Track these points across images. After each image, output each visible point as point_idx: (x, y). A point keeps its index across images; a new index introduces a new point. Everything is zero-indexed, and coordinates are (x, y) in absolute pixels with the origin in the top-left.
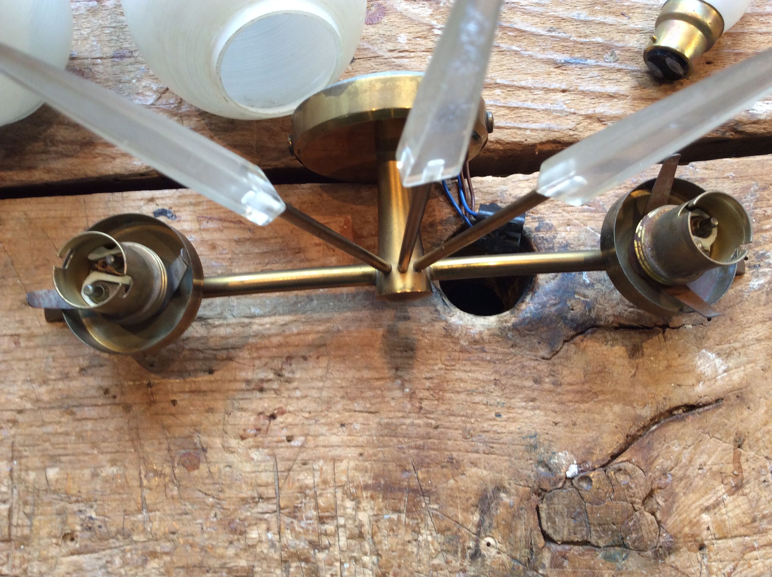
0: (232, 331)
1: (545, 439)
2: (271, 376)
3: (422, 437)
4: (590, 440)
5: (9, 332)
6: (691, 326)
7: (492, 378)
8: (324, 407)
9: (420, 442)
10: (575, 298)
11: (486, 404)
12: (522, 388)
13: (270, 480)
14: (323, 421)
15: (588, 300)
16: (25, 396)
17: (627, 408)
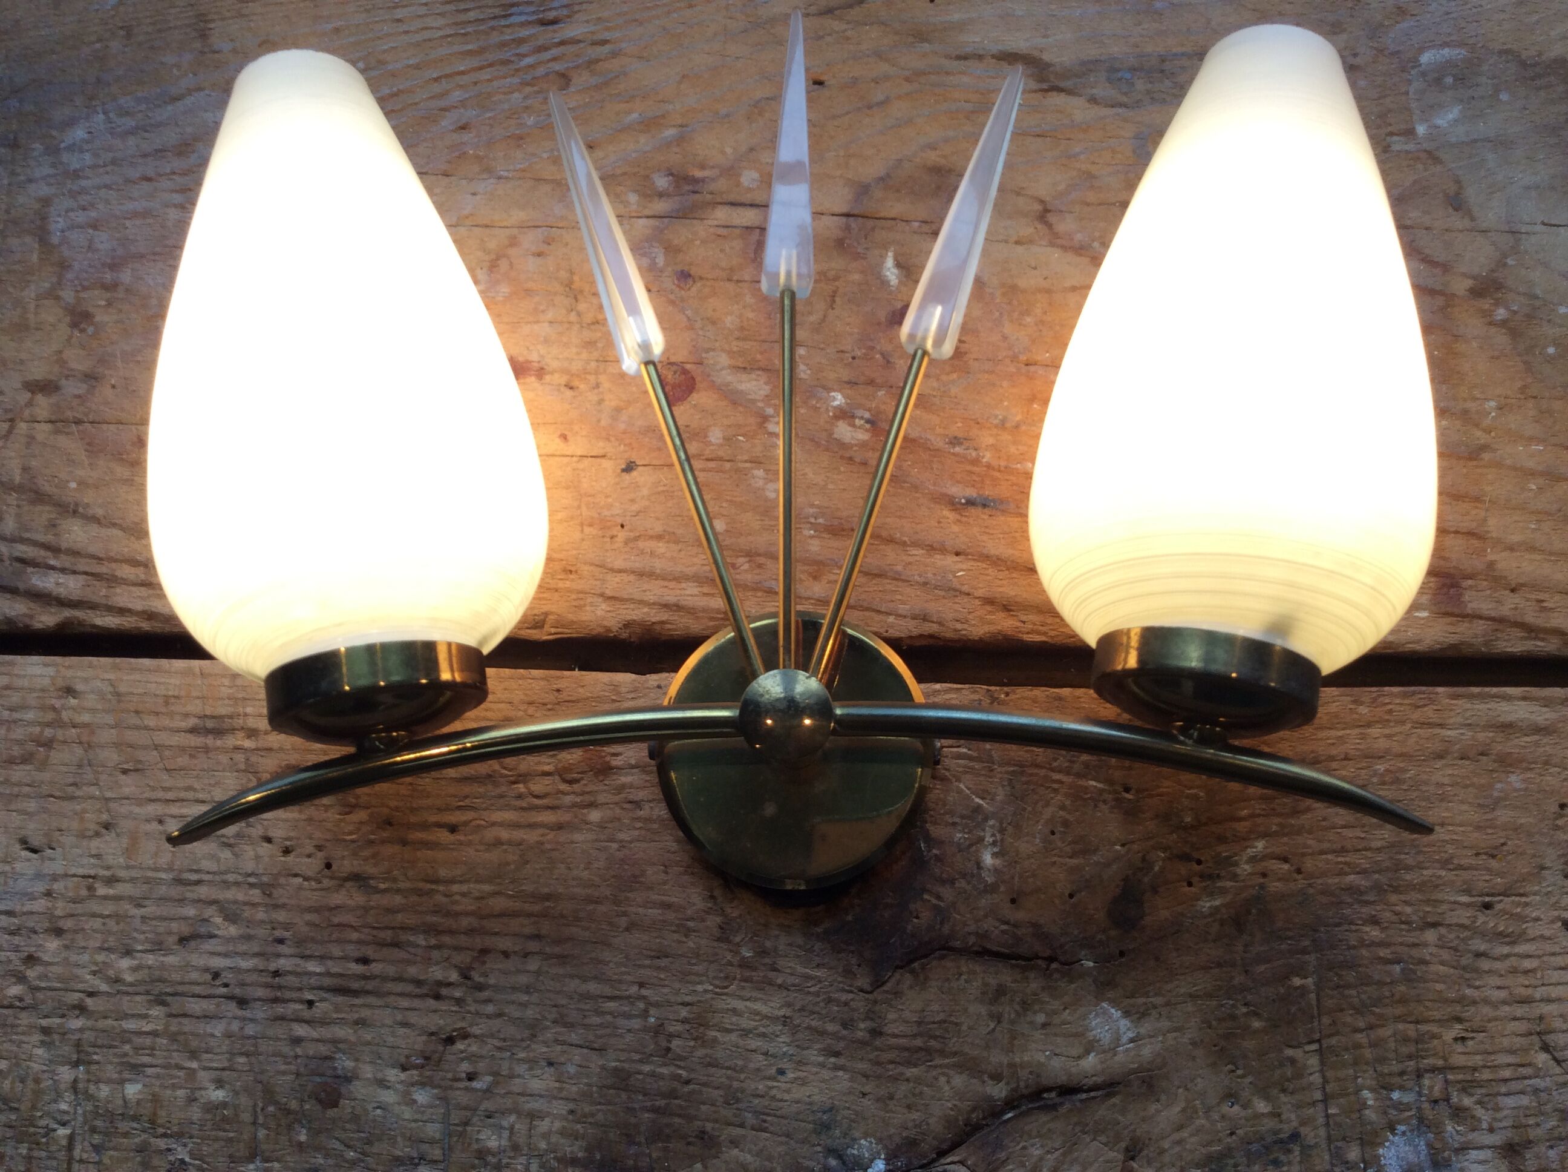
0: (404, 901)
1: (844, 1118)
2: (454, 976)
3: (663, 1095)
4: (910, 1124)
5: (81, 871)
6: (1091, 964)
7: (781, 1013)
8: (527, 1033)
9: (661, 1103)
10: (922, 900)
11: (766, 1054)
12: (822, 1033)
13: (437, 1136)
14: (522, 1055)
15: (942, 904)
16: (99, 971)
17: (974, 1081)
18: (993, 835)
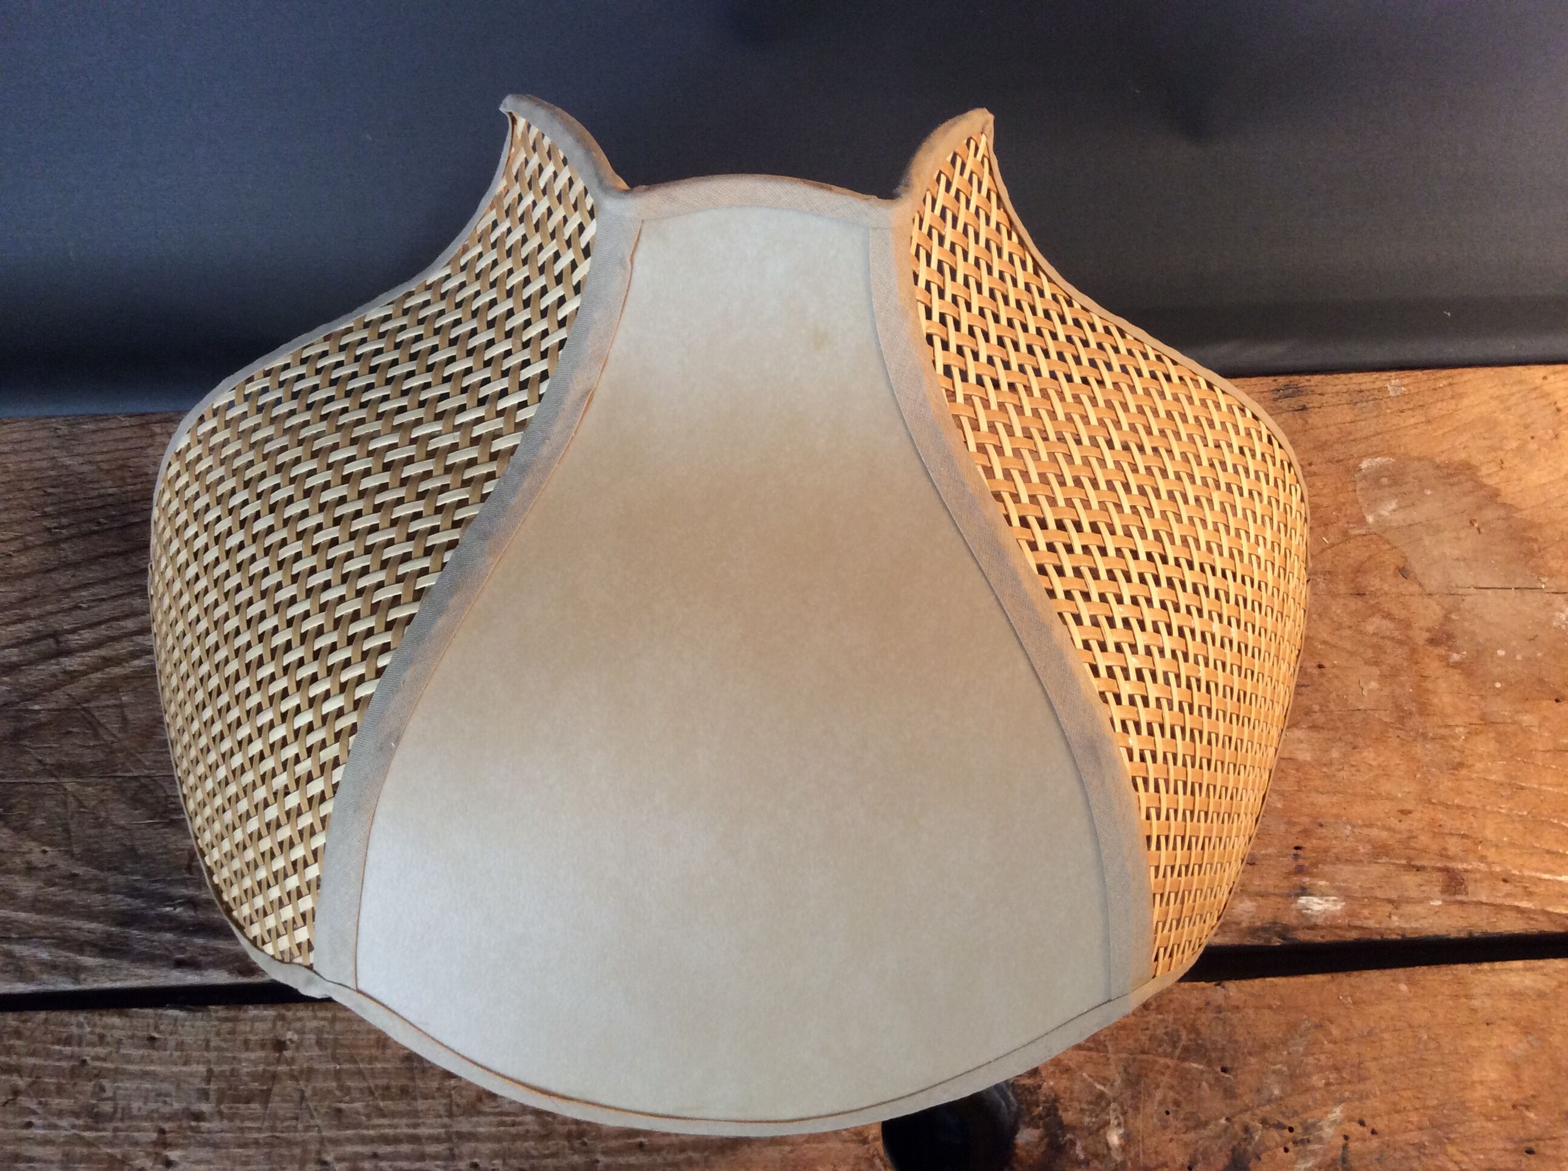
18: (1117, 1118)
